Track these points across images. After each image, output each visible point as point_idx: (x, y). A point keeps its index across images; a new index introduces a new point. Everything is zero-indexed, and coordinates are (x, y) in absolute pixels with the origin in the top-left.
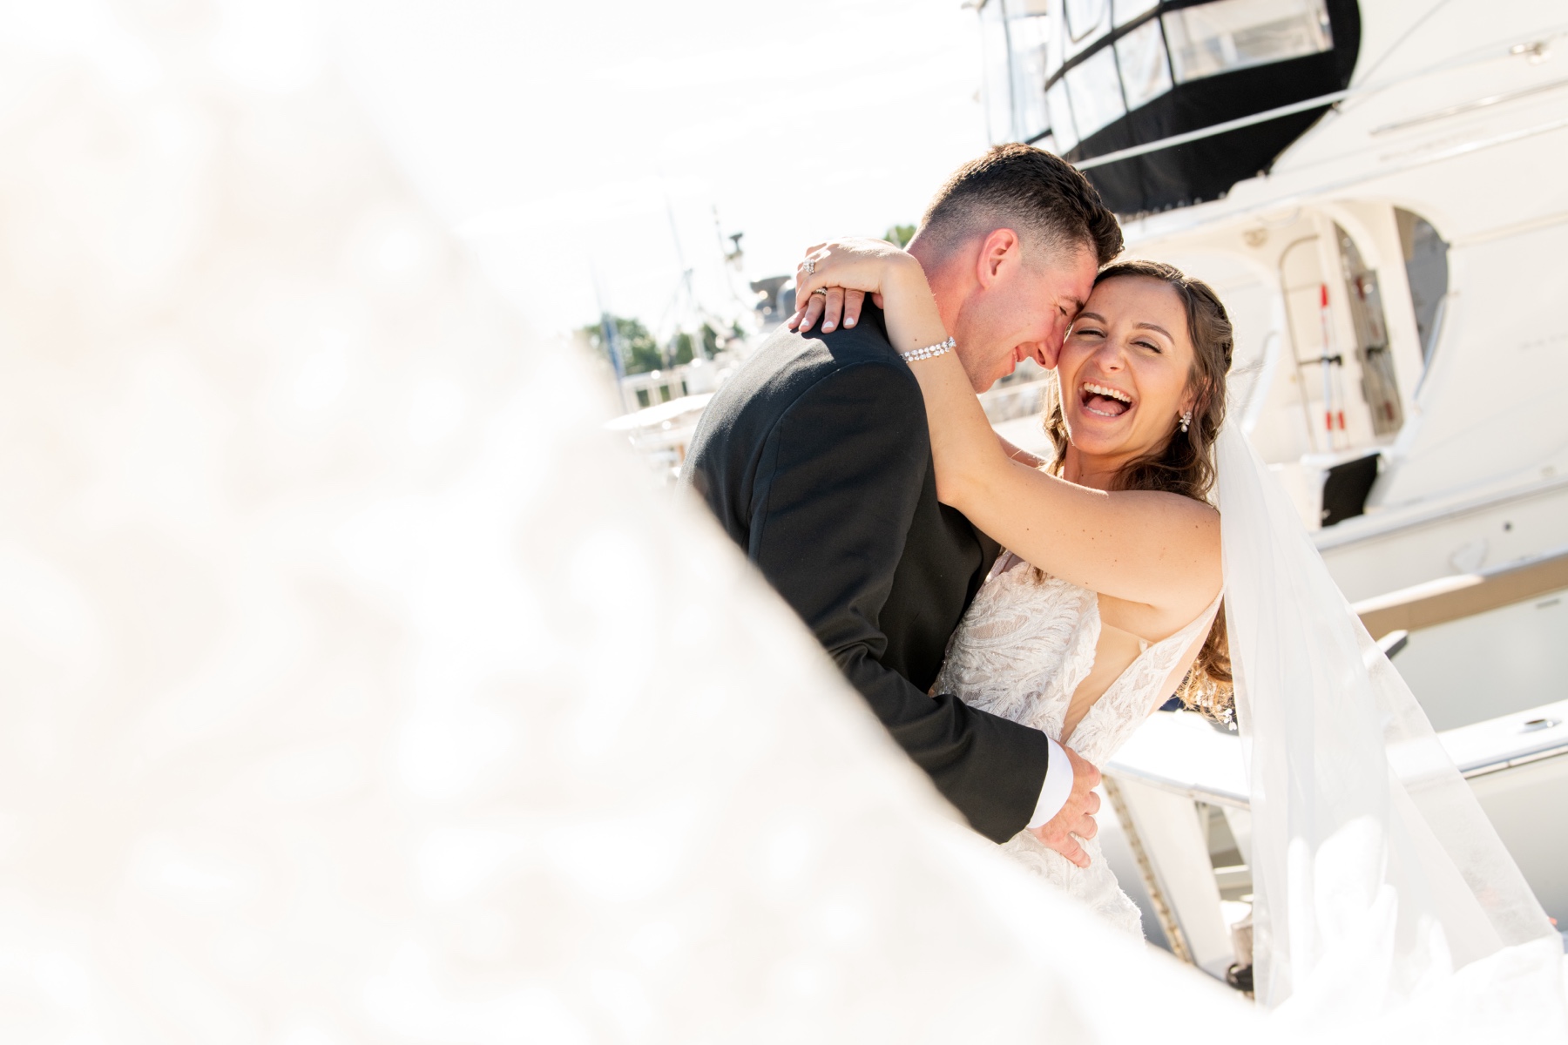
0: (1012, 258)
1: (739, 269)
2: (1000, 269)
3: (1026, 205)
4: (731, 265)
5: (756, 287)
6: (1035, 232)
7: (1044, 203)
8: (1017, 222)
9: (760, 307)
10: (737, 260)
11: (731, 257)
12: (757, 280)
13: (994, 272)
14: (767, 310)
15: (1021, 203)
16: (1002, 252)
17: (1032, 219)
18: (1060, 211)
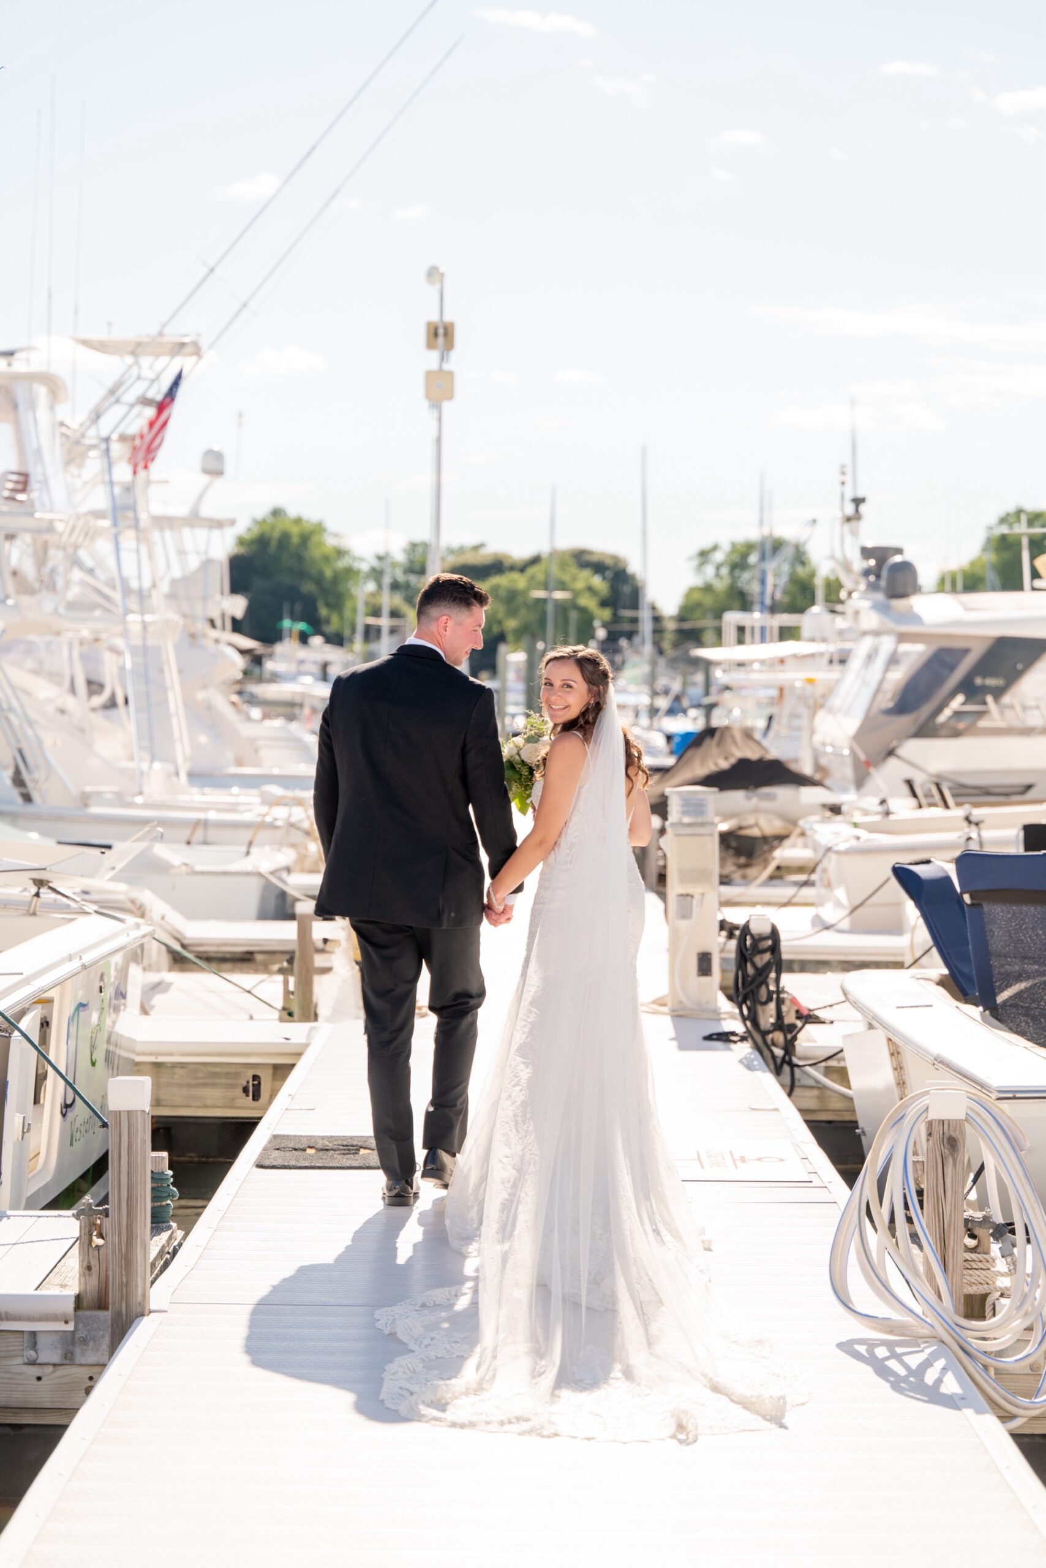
0: (450, 624)
1: (855, 533)
2: (447, 629)
3: (448, 603)
4: (847, 527)
5: (866, 553)
6: (455, 611)
7: (454, 600)
8: (446, 611)
9: (867, 573)
10: (854, 523)
11: (849, 519)
12: (870, 544)
13: (446, 631)
14: (872, 578)
15: (446, 603)
16: (446, 623)
17: (452, 607)
18: (461, 600)
